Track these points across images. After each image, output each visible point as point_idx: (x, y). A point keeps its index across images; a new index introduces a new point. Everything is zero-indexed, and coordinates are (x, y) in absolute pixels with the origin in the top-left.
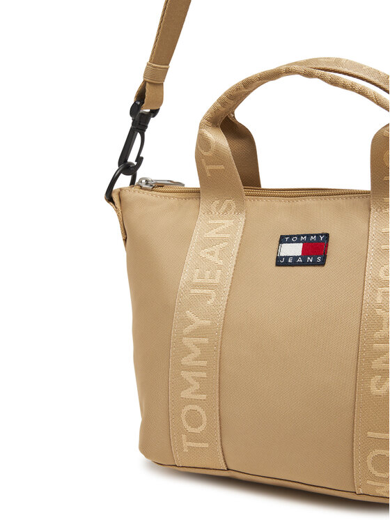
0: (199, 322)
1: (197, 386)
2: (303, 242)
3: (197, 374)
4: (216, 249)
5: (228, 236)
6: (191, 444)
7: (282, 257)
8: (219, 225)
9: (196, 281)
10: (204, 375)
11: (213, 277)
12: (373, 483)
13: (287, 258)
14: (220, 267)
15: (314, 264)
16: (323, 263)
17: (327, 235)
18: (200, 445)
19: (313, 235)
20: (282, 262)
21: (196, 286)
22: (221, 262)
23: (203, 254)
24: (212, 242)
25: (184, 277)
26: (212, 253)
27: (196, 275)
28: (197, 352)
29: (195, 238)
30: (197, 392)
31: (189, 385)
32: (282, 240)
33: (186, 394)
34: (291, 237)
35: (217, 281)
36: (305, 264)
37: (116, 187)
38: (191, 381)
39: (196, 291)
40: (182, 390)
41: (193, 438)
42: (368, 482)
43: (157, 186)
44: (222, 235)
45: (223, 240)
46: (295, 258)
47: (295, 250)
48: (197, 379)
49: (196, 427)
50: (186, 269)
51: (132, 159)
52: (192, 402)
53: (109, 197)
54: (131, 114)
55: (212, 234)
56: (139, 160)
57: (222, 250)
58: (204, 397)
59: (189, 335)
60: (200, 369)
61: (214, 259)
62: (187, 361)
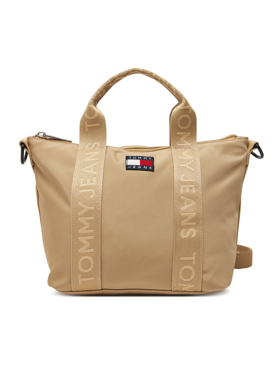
0: (87, 208)
1: (88, 244)
2: (139, 159)
3: (89, 238)
4: (92, 166)
5: (97, 159)
6: (84, 280)
7: (129, 166)
8: (91, 155)
9: (82, 185)
10: (92, 237)
11: (91, 182)
12: (182, 285)
13: (132, 166)
14: (95, 176)
15: (148, 170)
17: (153, 158)
18: (89, 279)
19: (145, 157)
20: (129, 168)
21: (81, 189)
22: (95, 173)
23: (84, 170)
25: (74, 184)
26: (89, 169)
27: (81, 182)
28: (88, 225)
29: (78, 162)
30: (88, 248)
31: (84, 245)
32: (127, 158)
33: (81, 250)
34: (132, 157)
36: (142, 169)
38: (85, 242)
39: (83, 191)
40: (80, 248)
41: (85, 276)
42: (179, 285)
44: (94, 159)
45: (94, 162)
46: (137, 166)
48: (88, 241)
49: (87, 269)
50: (75, 180)
52: (85, 254)
55: (88, 159)
57: (95, 167)
58: (92, 250)
60: (90, 234)
61: (91, 172)
62: (82, 231)
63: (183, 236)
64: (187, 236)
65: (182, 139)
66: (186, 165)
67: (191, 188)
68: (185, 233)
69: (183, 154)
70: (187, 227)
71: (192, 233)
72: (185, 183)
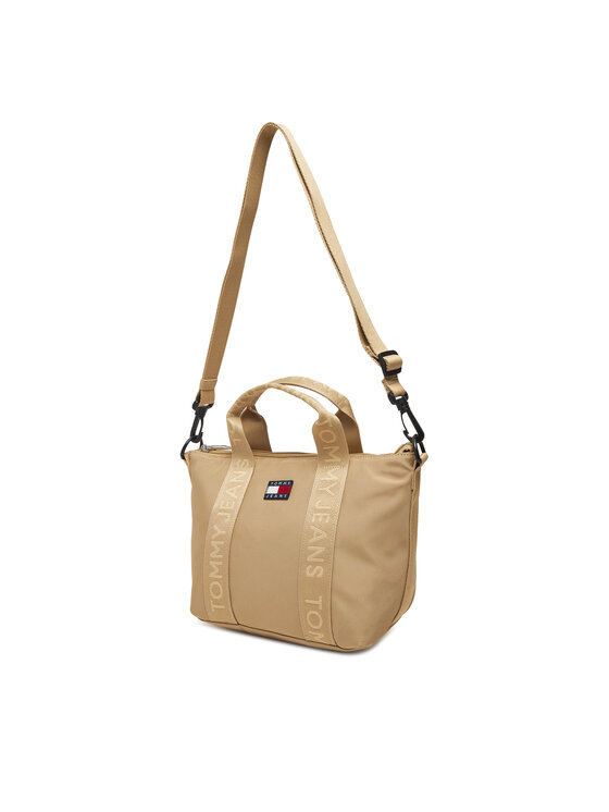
0: (219, 532)
1: (217, 570)
2: (280, 485)
3: (218, 563)
4: (235, 489)
5: (242, 481)
7: (268, 494)
8: (239, 474)
9: (222, 507)
10: (220, 563)
11: (230, 505)
13: (270, 495)
14: (235, 500)
15: (283, 499)
16: (287, 499)
17: (292, 482)
19: (286, 481)
20: (268, 497)
21: (221, 511)
22: (236, 497)
23: (227, 492)
24: (233, 484)
25: (216, 505)
26: (232, 491)
27: (222, 504)
28: (218, 549)
29: (225, 482)
30: (217, 574)
31: (214, 570)
32: (270, 484)
33: (212, 575)
34: (275, 482)
35: (232, 508)
36: (278, 499)
37: (187, 450)
38: (215, 567)
39: (221, 513)
40: (210, 573)
41: (217, 602)
43: (211, 450)
44: (239, 481)
45: (239, 484)
46: (274, 495)
47: (274, 490)
48: (217, 566)
49: (218, 595)
50: (218, 500)
51: (197, 433)
52: (216, 580)
53: (183, 457)
54: (194, 407)
55: (234, 480)
56: (201, 434)
57: (238, 490)
58: (220, 577)
59: (216, 539)
60: (219, 560)
61: (233, 495)
62: (213, 555)
63: (308, 574)
64: (312, 575)
65: (330, 454)
66: (327, 489)
67: (325, 517)
68: (311, 571)
69: (329, 473)
70: (315, 564)
71: (318, 572)
72: (319, 511)
